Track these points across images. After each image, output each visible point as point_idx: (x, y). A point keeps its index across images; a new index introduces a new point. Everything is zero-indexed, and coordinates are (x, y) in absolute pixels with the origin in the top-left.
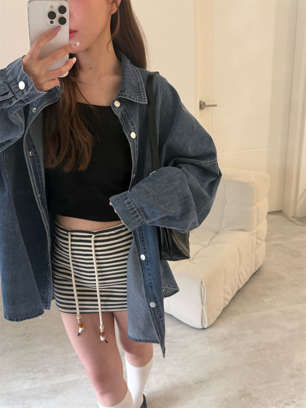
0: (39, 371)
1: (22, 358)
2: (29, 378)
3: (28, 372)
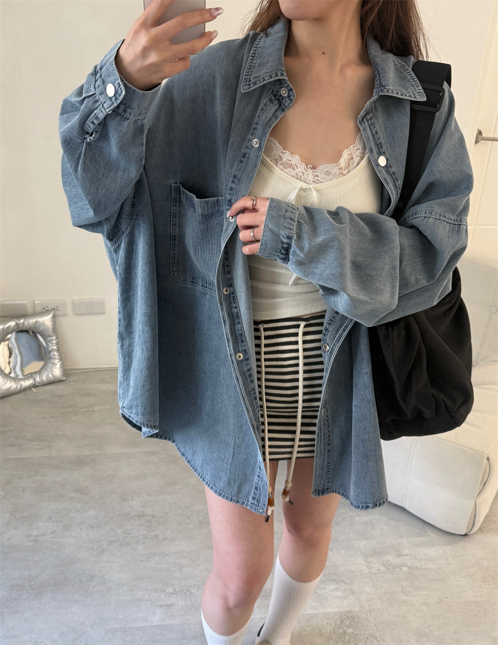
0: (174, 593)
1: (142, 561)
2: (159, 604)
3: (157, 592)
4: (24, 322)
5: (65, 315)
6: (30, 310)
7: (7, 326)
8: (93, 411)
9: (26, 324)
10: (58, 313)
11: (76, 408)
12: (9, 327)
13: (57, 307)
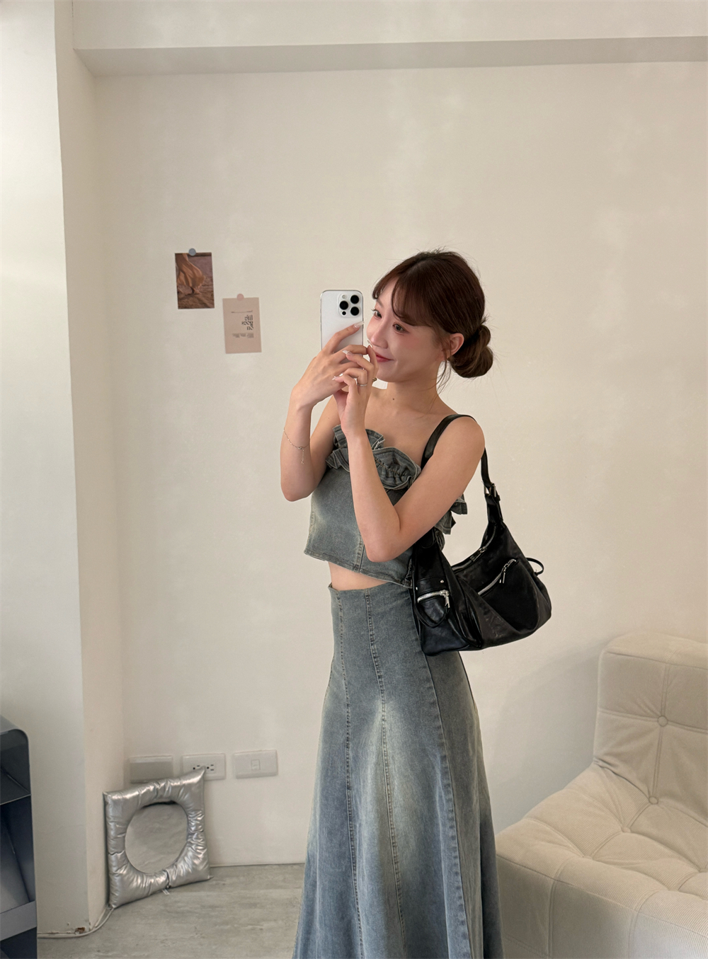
4: (164, 787)
5: (223, 778)
6: (176, 771)
7: (143, 792)
8: (261, 929)
9: (167, 789)
10: (210, 775)
11: (235, 926)
12: (145, 793)
13: (212, 765)
